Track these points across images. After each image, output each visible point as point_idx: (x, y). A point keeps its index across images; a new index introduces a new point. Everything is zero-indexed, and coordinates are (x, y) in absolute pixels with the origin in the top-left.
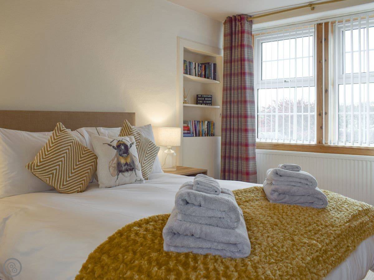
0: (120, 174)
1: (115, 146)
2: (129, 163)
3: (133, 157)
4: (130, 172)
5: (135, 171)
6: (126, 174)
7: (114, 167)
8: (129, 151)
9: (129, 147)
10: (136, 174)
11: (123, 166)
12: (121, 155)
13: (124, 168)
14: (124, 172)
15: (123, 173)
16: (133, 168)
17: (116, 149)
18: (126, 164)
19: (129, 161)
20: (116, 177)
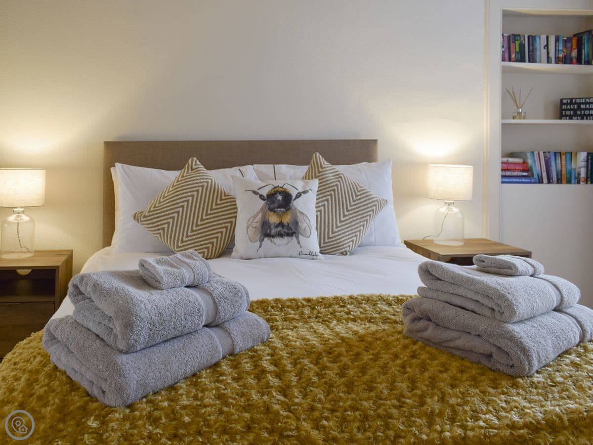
0: (266, 239)
1: (265, 196)
2: (286, 224)
3: (299, 214)
4: (286, 239)
5: (297, 238)
6: (278, 240)
7: (255, 228)
8: (291, 205)
9: (294, 197)
10: (299, 243)
11: (272, 227)
12: (271, 210)
13: (273, 231)
14: (274, 236)
15: (273, 239)
16: (294, 233)
17: (264, 200)
18: (281, 224)
19: (287, 219)
20: (258, 243)
